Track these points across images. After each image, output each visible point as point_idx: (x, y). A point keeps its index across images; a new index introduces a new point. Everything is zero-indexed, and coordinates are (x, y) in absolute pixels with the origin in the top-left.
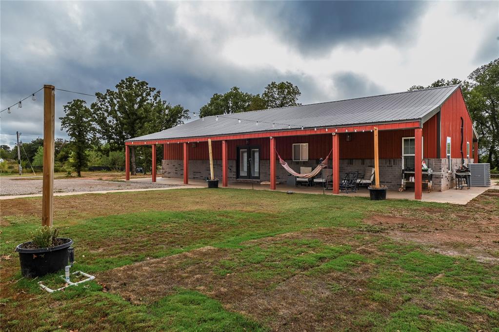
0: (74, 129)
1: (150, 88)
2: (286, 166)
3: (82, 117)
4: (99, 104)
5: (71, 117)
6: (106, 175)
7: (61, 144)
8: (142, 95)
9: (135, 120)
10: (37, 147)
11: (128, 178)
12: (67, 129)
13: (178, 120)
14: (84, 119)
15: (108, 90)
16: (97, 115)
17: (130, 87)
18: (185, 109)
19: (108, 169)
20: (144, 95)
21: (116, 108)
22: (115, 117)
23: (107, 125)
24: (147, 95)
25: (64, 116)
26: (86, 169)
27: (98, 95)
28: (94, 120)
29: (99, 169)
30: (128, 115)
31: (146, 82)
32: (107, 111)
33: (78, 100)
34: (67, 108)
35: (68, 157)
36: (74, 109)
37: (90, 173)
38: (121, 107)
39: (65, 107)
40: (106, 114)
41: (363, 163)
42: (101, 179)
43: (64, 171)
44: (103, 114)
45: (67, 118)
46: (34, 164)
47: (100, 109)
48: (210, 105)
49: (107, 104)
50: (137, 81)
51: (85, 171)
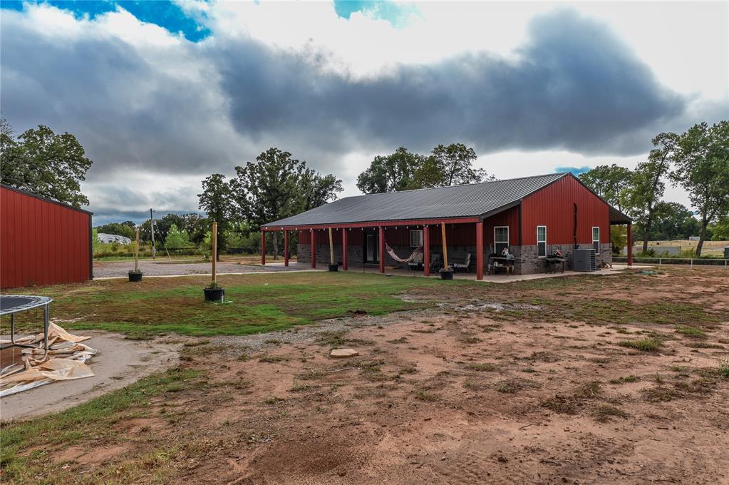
0: (213, 208)
1: (293, 161)
2: (391, 253)
3: (221, 194)
4: (239, 181)
5: (209, 194)
6: (244, 259)
7: (194, 220)
8: (284, 168)
9: (277, 197)
10: (168, 225)
11: (264, 263)
12: (205, 207)
13: (329, 192)
14: (223, 196)
15: (248, 163)
16: (237, 192)
17: (270, 159)
18: (337, 179)
19: (250, 252)
20: (287, 168)
21: (256, 183)
22: (255, 193)
23: (246, 202)
24: (289, 169)
25: (202, 192)
26: (225, 252)
27: (238, 169)
28: (233, 197)
29: (238, 251)
30: (268, 191)
31: (290, 152)
32: (246, 187)
33: (217, 175)
34: (205, 184)
35: (204, 237)
36: (214, 185)
37: (229, 256)
38: (262, 183)
39: (204, 182)
40: (246, 190)
41: (465, 249)
42: (239, 264)
43: (199, 254)
44: (243, 191)
45: (205, 194)
46: (166, 245)
47: (240, 185)
48: (370, 171)
49: (247, 179)
50: (279, 151)
51: (223, 254)
